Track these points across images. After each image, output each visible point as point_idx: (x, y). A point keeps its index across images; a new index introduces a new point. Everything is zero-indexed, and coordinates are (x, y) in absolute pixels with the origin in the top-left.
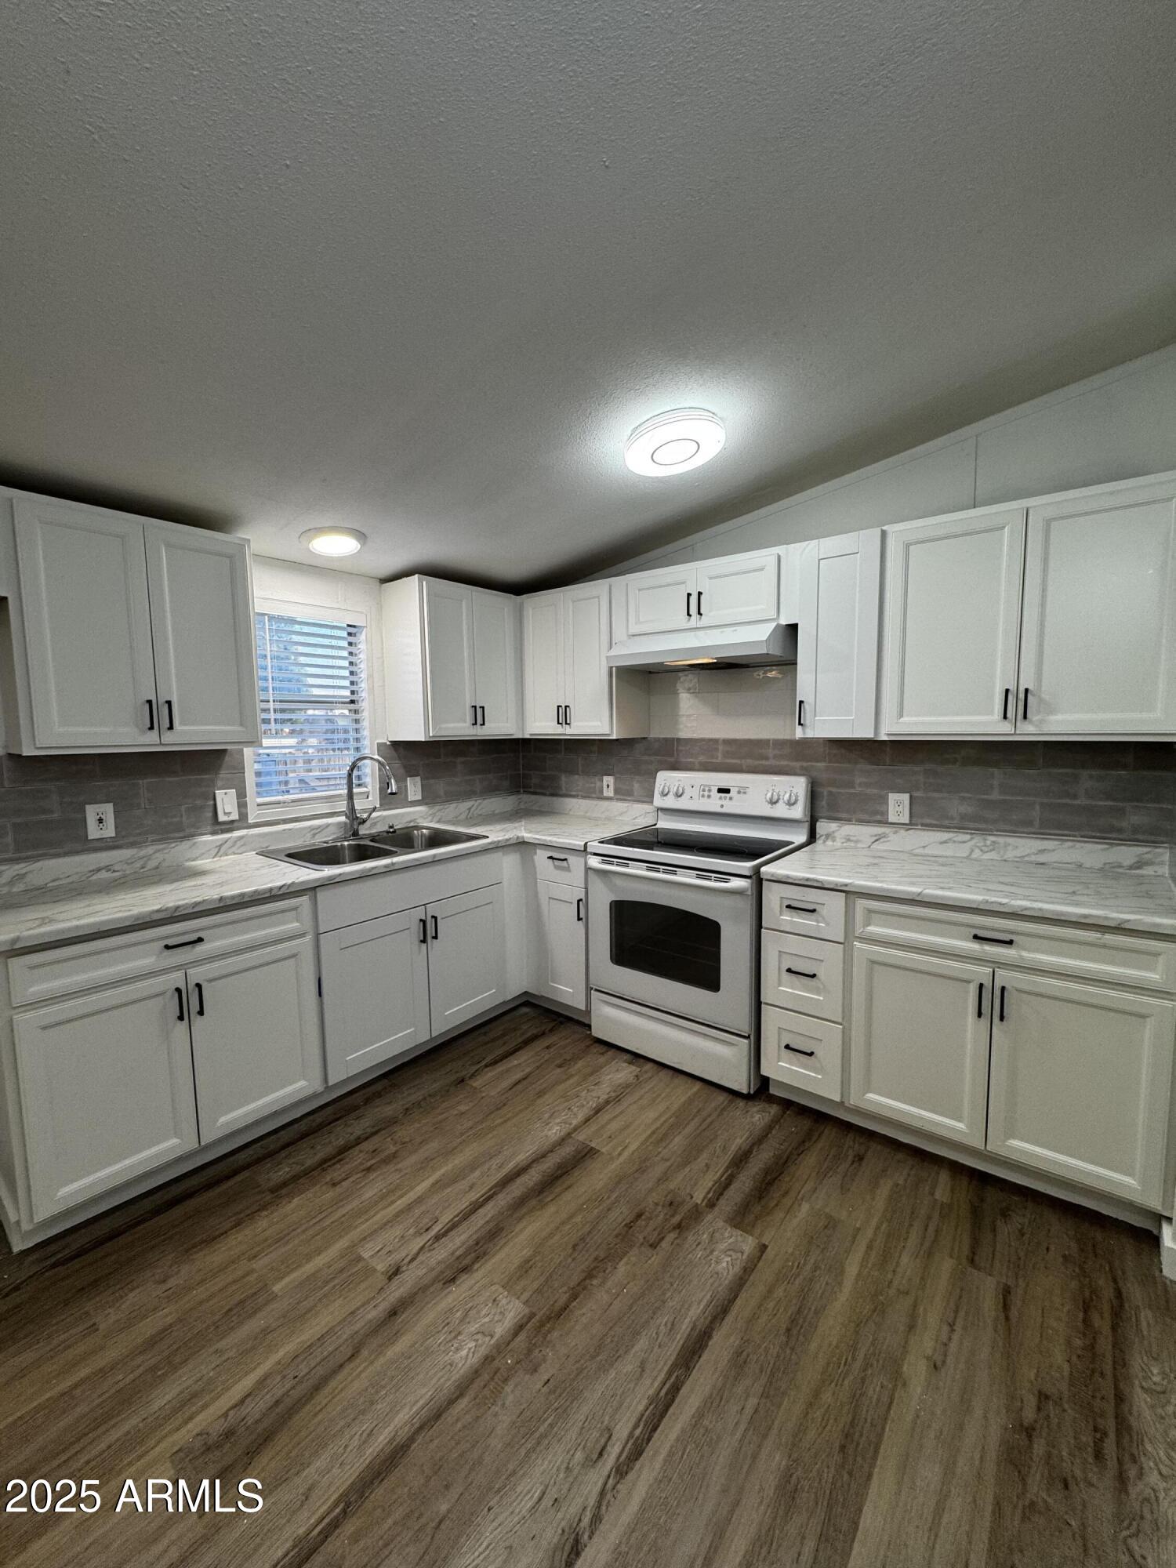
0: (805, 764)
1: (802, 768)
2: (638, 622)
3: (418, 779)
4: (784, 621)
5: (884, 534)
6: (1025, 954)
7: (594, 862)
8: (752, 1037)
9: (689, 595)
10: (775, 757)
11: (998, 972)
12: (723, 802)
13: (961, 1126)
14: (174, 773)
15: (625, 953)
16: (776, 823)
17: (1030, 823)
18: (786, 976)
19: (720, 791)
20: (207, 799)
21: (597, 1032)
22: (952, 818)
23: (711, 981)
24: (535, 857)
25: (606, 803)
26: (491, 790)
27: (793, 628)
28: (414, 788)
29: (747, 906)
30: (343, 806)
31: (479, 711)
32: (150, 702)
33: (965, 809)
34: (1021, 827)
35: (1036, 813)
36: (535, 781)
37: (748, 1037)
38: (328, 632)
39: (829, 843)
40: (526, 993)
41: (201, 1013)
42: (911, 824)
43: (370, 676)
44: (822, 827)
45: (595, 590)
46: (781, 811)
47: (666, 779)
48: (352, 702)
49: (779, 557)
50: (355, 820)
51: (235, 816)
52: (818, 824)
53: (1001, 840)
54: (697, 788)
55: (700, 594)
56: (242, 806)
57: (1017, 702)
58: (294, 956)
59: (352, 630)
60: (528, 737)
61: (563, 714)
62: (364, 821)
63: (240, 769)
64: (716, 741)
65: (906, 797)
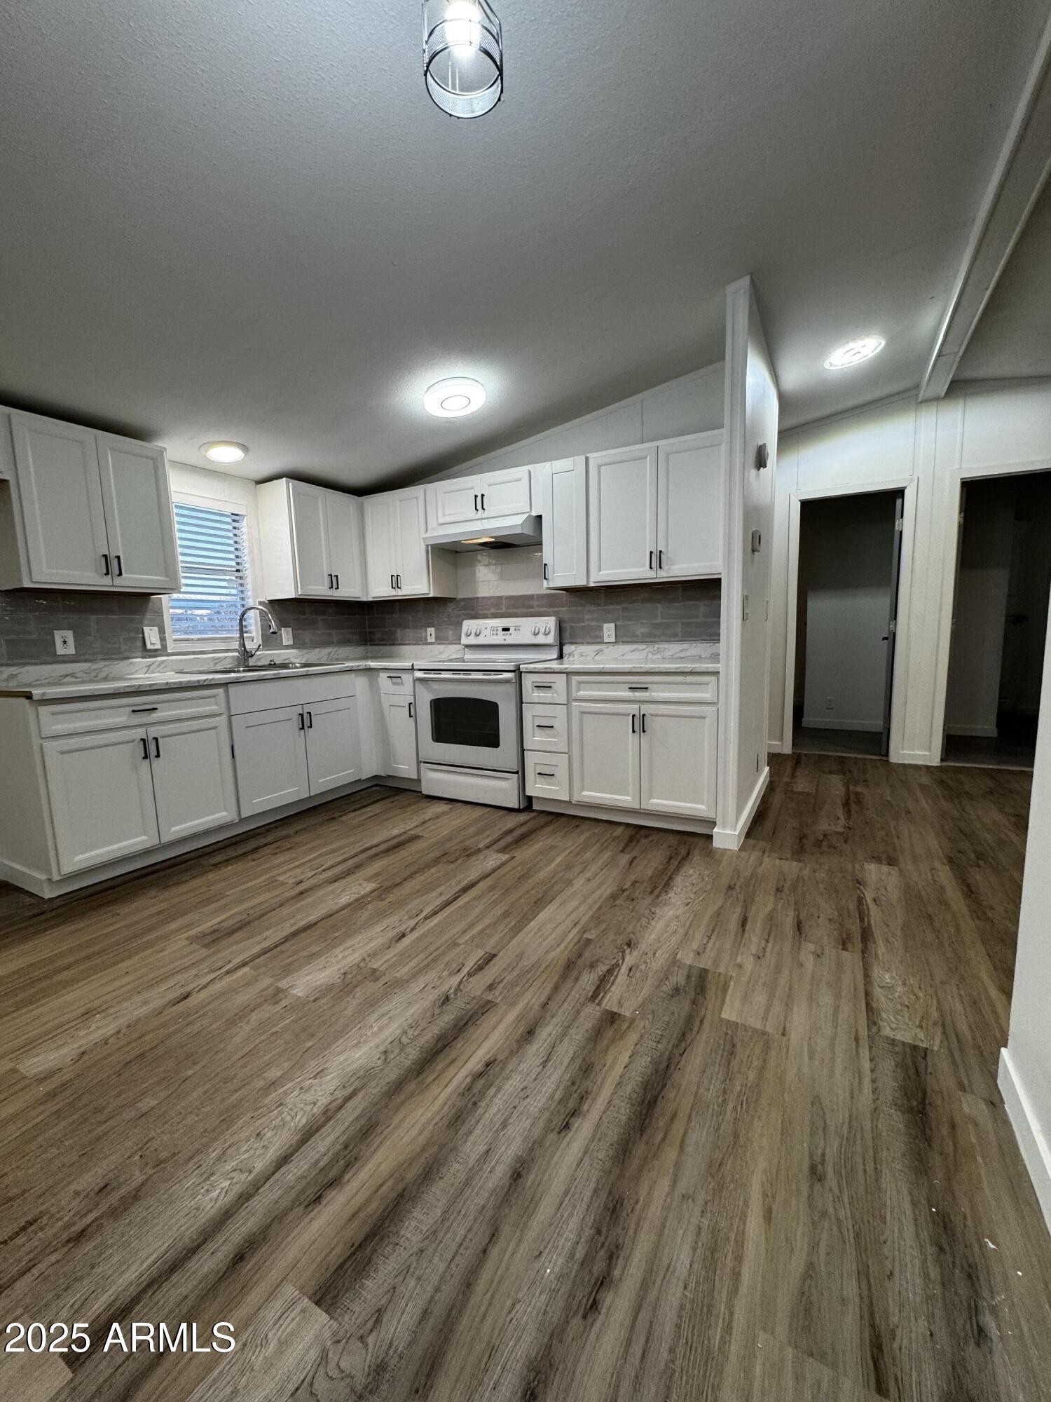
0: (556, 609)
1: (554, 612)
2: (444, 515)
3: (290, 629)
4: (534, 514)
5: (587, 458)
6: (653, 694)
7: (419, 674)
8: (520, 773)
9: (476, 496)
10: (538, 606)
11: (642, 706)
12: (506, 637)
13: (629, 798)
14: (113, 613)
15: (441, 734)
16: (539, 648)
17: (676, 635)
18: (537, 730)
19: (504, 630)
20: (137, 632)
21: (425, 792)
22: (637, 636)
23: (493, 741)
24: (379, 679)
25: (430, 647)
26: (345, 642)
27: (540, 517)
28: (286, 636)
29: (511, 689)
30: (236, 645)
31: (334, 579)
32: (105, 556)
33: (645, 630)
34: (672, 638)
35: (679, 629)
36: (378, 635)
37: (517, 773)
38: (218, 518)
39: (571, 659)
40: (376, 777)
41: (158, 756)
42: (616, 642)
43: (251, 552)
44: (566, 649)
45: (416, 491)
46: (541, 639)
47: (469, 625)
48: (238, 571)
49: (530, 472)
50: (246, 654)
51: (158, 646)
52: (564, 647)
53: (662, 646)
54: (489, 628)
55: (483, 495)
56: (163, 639)
57: (657, 559)
58: (215, 728)
59: (236, 517)
60: (371, 599)
61: (395, 581)
62: (252, 656)
63: (160, 614)
64: (500, 598)
65: (612, 625)
